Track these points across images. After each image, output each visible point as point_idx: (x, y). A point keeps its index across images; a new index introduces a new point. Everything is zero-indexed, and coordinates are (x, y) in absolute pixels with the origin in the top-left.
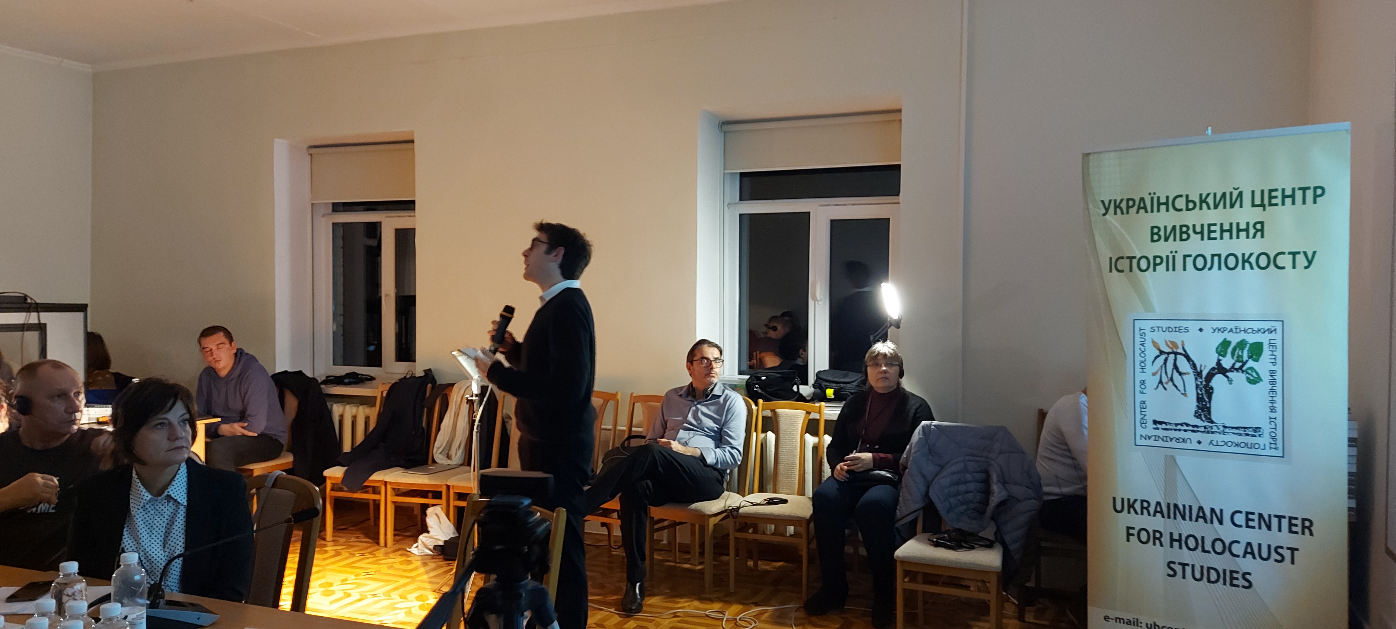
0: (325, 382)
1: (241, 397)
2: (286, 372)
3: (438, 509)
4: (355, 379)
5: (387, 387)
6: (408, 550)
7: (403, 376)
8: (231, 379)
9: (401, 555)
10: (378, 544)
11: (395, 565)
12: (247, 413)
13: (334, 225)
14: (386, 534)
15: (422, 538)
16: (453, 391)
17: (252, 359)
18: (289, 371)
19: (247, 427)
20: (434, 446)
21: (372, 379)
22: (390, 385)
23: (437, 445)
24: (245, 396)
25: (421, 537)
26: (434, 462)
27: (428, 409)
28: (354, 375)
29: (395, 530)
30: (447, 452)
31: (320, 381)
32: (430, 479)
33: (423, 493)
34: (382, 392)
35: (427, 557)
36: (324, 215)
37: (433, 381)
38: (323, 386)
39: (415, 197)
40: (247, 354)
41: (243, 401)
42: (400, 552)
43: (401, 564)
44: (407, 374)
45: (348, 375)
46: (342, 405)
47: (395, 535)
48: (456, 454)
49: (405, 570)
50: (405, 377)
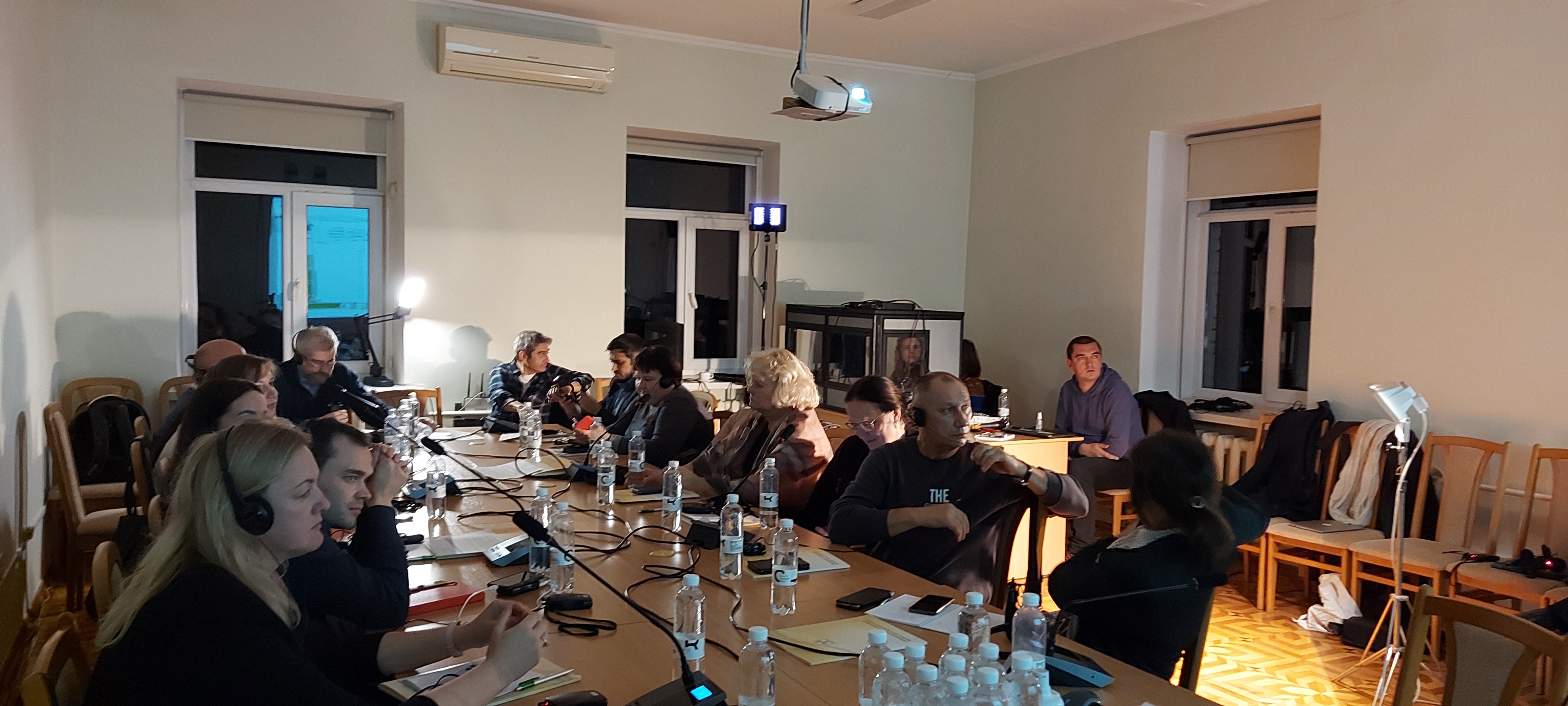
0: (1196, 406)
1: (1103, 415)
2: (1150, 391)
3: (1335, 578)
4: (1228, 406)
5: (1271, 420)
6: (1295, 620)
7: (1288, 407)
8: (1093, 395)
9: (1285, 625)
10: (1255, 605)
11: (1278, 637)
12: (1109, 433)
13: (1212, 224)
14: (1265, 595)
15: (1313, 609)
16: (1358, 432)
17: (1114, 375)
18: (1155, 391)
19: (1110, 450)
20: (1329, 499)
21: (1248, 407)
22: (1274, 417)
23: (1334, 497)
24: (1107, 415)
25: (1311, 608)
26: (1329, 518)
27: (1322, 451)
28: (1226, 401)
29: (1277, 592)
30: (1347, 508)
31: (1188, 405)
32: (1324, 539)
33: (1313, 555)
34: (1264, 425)
35: (1320, 634)
36: (1200, 215)
37: (1331, 418)
38: (1191, 411)
39: (1316, 187)
40: (1110, 369)
41: (1105, 420)
42: (1283, 621)
43: (1286, 637)
44: (1294, 404)
45: (1222, 401)
46: (1213, 435)
47: (1276, 598)
48: (1360, 513)
49: (1291, 646)
50: (1292, 408)
